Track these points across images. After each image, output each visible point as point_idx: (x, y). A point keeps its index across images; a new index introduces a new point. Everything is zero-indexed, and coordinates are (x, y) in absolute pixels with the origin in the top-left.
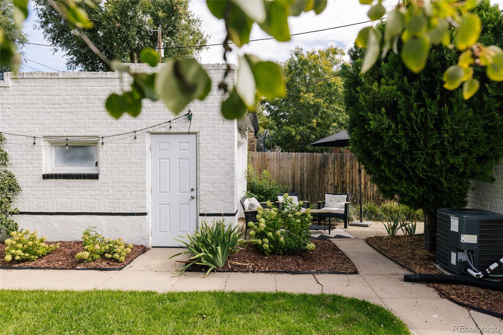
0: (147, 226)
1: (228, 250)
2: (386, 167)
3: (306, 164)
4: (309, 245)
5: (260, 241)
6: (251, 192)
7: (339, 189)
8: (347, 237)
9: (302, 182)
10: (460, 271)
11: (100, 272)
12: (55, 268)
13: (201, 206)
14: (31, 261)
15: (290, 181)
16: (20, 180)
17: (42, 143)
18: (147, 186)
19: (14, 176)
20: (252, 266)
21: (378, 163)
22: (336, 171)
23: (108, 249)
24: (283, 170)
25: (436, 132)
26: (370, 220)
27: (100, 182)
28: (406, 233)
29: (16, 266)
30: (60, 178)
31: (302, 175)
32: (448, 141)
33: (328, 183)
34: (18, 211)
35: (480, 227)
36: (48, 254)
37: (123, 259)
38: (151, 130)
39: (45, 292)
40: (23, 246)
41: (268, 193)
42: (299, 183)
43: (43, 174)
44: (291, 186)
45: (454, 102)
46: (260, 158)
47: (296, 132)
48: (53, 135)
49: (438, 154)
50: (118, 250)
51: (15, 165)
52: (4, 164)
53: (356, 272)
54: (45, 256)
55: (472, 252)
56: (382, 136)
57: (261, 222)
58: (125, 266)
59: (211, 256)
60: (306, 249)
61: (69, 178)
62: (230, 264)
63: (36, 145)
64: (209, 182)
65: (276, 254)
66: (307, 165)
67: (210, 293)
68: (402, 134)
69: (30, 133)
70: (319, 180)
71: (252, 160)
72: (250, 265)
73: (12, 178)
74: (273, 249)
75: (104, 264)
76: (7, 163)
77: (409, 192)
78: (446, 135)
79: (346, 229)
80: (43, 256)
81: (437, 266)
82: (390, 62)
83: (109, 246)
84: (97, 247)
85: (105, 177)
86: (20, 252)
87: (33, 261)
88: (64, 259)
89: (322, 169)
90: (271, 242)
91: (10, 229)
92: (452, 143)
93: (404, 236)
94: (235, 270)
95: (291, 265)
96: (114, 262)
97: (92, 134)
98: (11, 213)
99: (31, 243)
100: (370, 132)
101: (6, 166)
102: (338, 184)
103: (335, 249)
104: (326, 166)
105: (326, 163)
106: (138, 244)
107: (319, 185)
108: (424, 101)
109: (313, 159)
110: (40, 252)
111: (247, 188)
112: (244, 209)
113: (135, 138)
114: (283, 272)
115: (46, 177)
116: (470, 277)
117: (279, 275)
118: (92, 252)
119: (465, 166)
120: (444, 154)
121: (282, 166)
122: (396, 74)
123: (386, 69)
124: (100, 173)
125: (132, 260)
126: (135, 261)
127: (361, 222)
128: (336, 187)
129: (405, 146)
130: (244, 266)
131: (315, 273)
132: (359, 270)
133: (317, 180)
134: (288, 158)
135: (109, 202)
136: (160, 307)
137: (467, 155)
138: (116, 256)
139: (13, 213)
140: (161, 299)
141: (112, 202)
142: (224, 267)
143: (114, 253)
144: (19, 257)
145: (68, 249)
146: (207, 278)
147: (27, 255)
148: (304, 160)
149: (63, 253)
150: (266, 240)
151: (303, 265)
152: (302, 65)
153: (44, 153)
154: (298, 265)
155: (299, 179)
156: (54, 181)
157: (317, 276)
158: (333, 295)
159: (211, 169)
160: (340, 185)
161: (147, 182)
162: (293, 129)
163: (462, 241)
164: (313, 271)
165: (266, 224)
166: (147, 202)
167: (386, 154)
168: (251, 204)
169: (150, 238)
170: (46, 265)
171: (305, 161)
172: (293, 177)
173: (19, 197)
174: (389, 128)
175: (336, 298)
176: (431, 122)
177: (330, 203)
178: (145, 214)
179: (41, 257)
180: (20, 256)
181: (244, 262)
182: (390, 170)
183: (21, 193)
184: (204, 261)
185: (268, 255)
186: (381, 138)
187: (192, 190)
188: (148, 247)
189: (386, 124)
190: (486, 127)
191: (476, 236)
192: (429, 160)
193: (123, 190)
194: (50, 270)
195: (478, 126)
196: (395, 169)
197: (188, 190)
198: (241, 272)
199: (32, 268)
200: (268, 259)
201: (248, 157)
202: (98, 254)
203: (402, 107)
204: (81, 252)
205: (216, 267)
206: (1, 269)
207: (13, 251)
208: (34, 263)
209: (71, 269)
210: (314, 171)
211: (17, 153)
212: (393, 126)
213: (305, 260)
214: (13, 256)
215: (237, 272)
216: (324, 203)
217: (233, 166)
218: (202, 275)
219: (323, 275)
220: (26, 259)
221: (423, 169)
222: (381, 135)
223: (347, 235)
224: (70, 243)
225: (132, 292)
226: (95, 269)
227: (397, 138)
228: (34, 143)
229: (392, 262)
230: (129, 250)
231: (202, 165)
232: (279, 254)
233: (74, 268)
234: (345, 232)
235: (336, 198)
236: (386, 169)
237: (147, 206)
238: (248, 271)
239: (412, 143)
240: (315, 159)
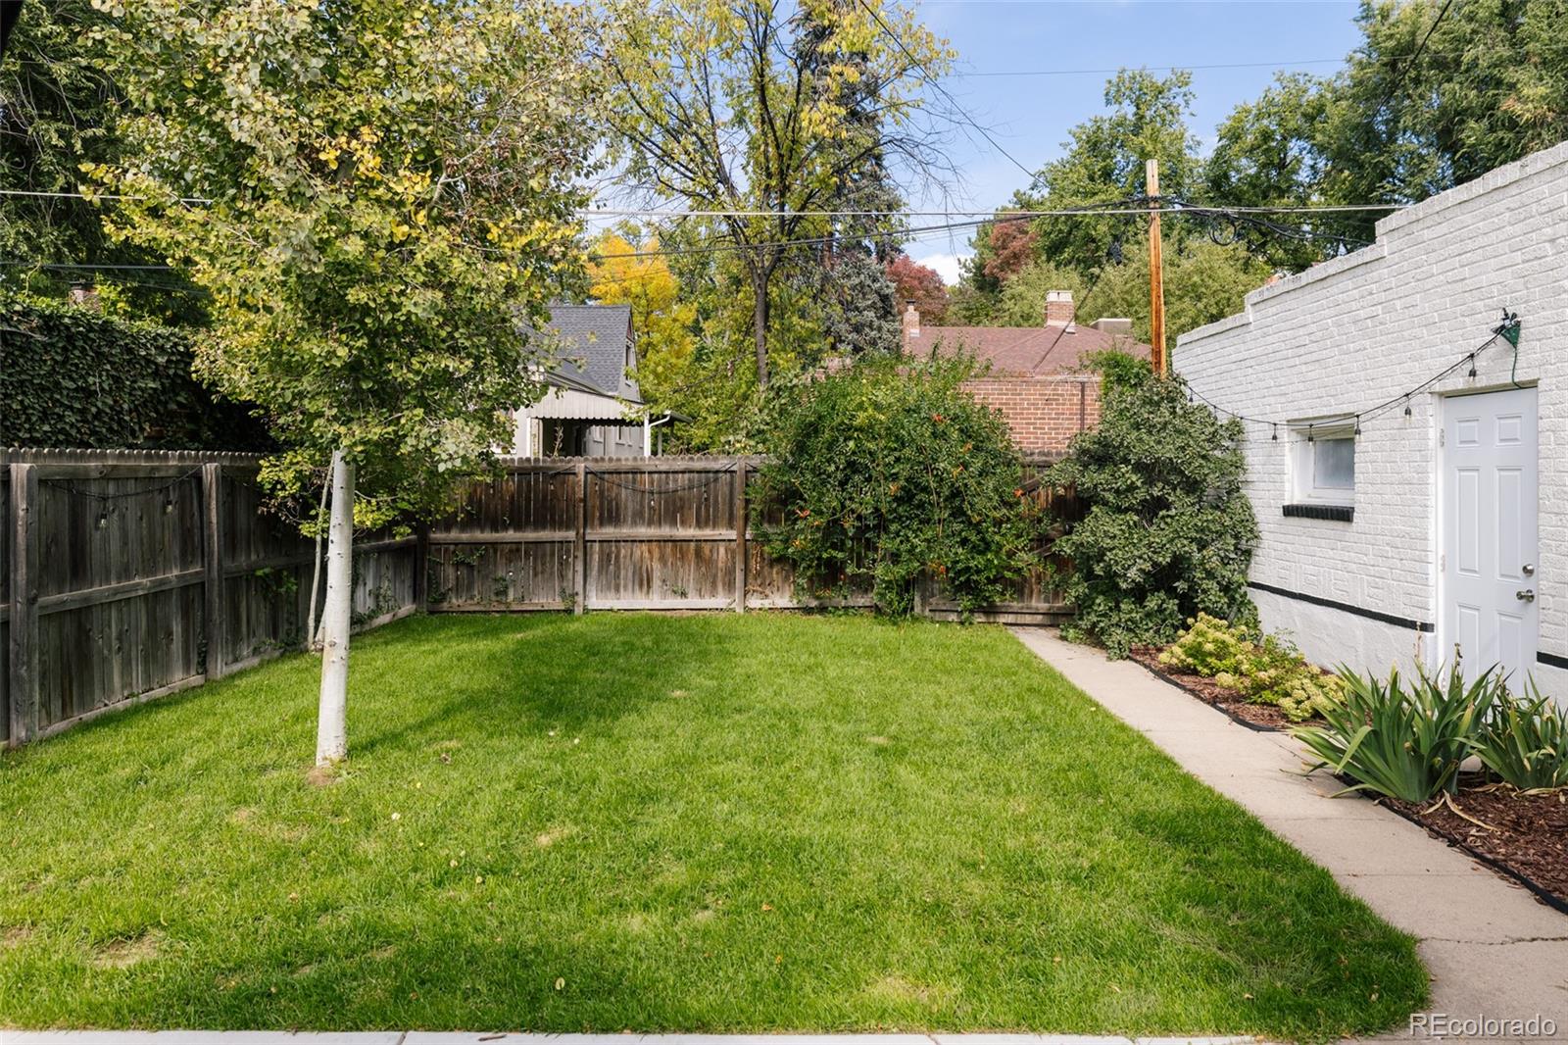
12: (1197, 695)
13: (1544, 629)
17: (1285, 435)
18: (1431, 548)
27: (1355, 531)
30: (1303, 515)
34: (1258, 581)
38: (1438, 387)
43: (1286, 503)
51: (1254, 483)
61: (1314, 517)
62: (1444, 806)
63: (1277, 440)
69: (1268, 415)
72: (1486, 830)
85: (1362, 516)
97: (1346, 409)
113: (1408, 412)
114: (1524, 884)
115: (1290, 511)
117: (1502, 882)
124: (1355, 505)
135: (1369, 582)
142: (1413, 804)
156: (1296, 520)
161: (1431, 536)
166: (1433, 595)
178: (1426, 627)
183: (1262, 544)
187: (1527, 570)
193: (1390, 555)
198: (1431, 829)
209: (1210, 703)
228: (1275, 438)
233: (1215, 703)
237: (1435, 607)
238: (1442, 836)
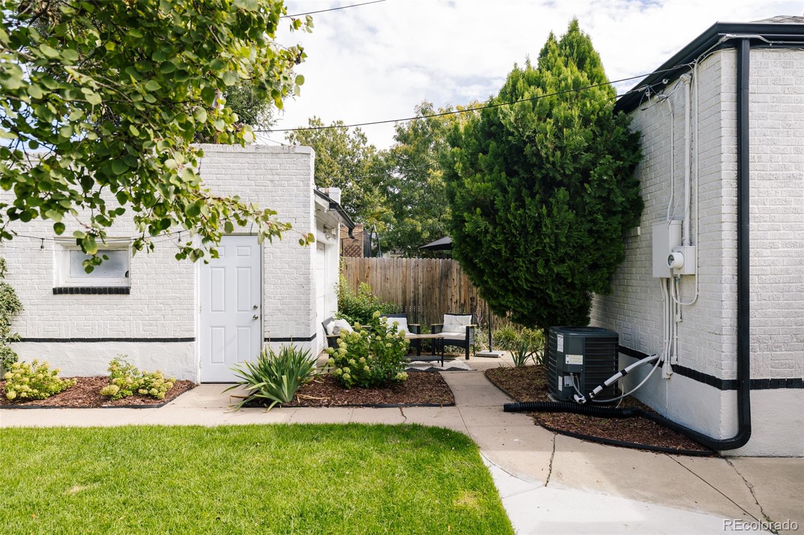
0: (195, 354)
1: (296, 380)
2: (489, 277)
3: (422, 273)
4: (399, 374)
5: (339, 371)
6: (343, 313)
7: (468, 308)
8: (464, 370)
9: (416, 299)
10: (567, 398)
11: (134, 410)
12: (74, 407)
13: (267, 329)
14: (41, 399)
15: (400, 297)
16: (21, 296)
17: (53, 246)
18: (195, 303)
19: (13, 291)
20: (328, 400)
21: (481, 273)
22: (462, 283)
23: (143, 384)
24: (391, 283)
25: (537, 236)
26: (506, 350)
27: (131, 298)
28: (537, 363)
29: (22, 405)
30: (78, 293)
31: (416, 288)
32: (551, 247)
33: (451, 299)
34: (19, 337)
35: (587, 345)
36: (62, 391)
37: (162, 395)
39: (67, 429)
40: (30, 381)
41: (368, 314)
42: (412, 300)
43: (54, 287)
44: (400, 304)
45: (554, 202)
46: (358, 266)
47: (422, 226)
48: (68, 236)
49: (541, 262)
50: (156, 383)
51: (14, 275)
52: (1, 275)
53: (453, 404)
54: (58, 394)
55: (579, 374)
56: (480, 241)
57: (341, 347)
58: (165, 403)
59: (273, 385)
60: (396, 380)
61: (89, 293)
62: (300, 398)
63: (45, 249)
64: (278, 298)
65: (360, 387)
66: (423, 275)
67: (269, 426)
68: (500, 239)
69: (36, 233)
70: (440, 296)
71: (347, 269)
72: (324, 399)
73: (10, 293)
74: (357, 382)
75: (138, 401)
76: (4, 272)
77: (517, 307)
78: (547, 240)
79: (468, 361)
80: (56, 393)
81: (549, 396)
82: (490, 153)
83: (145, 380)
84: (129, 380)
85: (138, 291)
86: (26, 387)
87: (44, 399)
88: (85, 396)
89: (444, 280)
90: (354, 371)
91: (7, 361)
92: (555, 250)
93: (533, 366)
94: (306, 404)
95: (376, 398)
96: (150, 399)
97: (122, 235)
98: (10, 340)
99: (41, 376)
100: (468, 236)
101: (3, 276)
102: (465, 301)
103: (441, 381)
104: (449, 276)
105: (449, 273)
106: (182, 380)
107: (440, 303)
108: (523, 202)
109: (432, 268)
110: (53, 387)
111: (339, 307)
112: (327, 334)
113: (179, 240)
114: (363, 406)
115: (58, 291)
116: (574, 403)
117: (359, 408)
118: (122, 387)
119: (573, 275)
120: (547, 261)
121: (388, 277)
122: (497, 167)
123: (486, 161)
124: (132, 286)
125: (174, 397)
126: (177, 398)
127: (491, 351)
128: (462, 306)
129: (505, 253)
130: (317, 400)
131: (403, 406)
132: (457, 402)
133: (437, 296)
134: (397, 265)
135: (144, 325)
136: (207, 438)
137: (573, 263)
138: (154, 391)
139: (13, 340)
140: (210, 431)
141: (148, 324)
142: (291, 402)
143: (151, 388)
144: (25, 394)
145: (88, 386)
146: (269, 413)
147: (36, 391)
148: (418, 269)
149: (81, 390)
150: (347, 369)
151: (390, 398)
152: (432, 127)
153: (54, 259)
154: (385, 398)
155: (412, 295)
156: (68, 296)
157: (404, 409)
158: (413, 424)
159: (279, 281)
160: (469, 302)
161: (195, 298)
162: (419, 223)
163: (567, 363)
164: (401, 403)
165: (348, 349)
166: (195, 324)
167: (486, 262)
168: (336, 327)
169: (199, 371)
170: (61, 403)
171: (420, 269)
172: (404, 292)
173: (19, 318)
174: (486, 232)
175: (415, 427)
176: (530, 225)
177: (449, 326)
178: (192, 340)
179: (53, 395)
180: (27, 392)
181: (318, 395)
182: (494, 281)
183: (23, 313)
184: (264, 392)
185: (350, 388)
186: (479, 243)
187: (255, 307)
188: (196, 383)
189: (483, 228)
190: (590, 231)
191: (582, 356)
192: (531, 267)
193: (163, 309)
194: (68, 409)
195: (582, 230)
196: (499, 280)
197: (250, 307)
198: (312, 406)
199: (43, 407)
200: (349, 393)
201: (341, 264)
202: (129, 390)
203: (500, 208)
204: (109, 386)
205: (281, 402)
206: (2, 407)
207: (18, 387)
208: (45, 401)
209: (95, 407)
210: (432, 284)
211: (18, 260)
212: (491, 229)
213: (395, 392)
214: (19, 392)
215: (307, 406)
216: (442, 326)
217: (308, 277)
218: (264, 410)
219: (413, 408)
220: (35, 396)
221: (526, 279)
222: (479, 239)
223: (466, 367)
224: (90, 379)
225: (175, 426)
226: (126, 406)
227: (496, 244)
228: (42, 247)
229: (503, 394)
230: (171, 384)
231: (267, 276)
232: (364, 387)
233: (99, 406)
234: (464, 364)
235: (458, 320)
236: (489, 280)
237: (195, 330)
238: (321, 406)
239: (513, 249)
240: (434, 267)
